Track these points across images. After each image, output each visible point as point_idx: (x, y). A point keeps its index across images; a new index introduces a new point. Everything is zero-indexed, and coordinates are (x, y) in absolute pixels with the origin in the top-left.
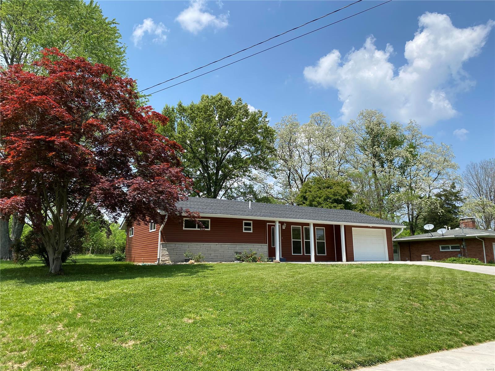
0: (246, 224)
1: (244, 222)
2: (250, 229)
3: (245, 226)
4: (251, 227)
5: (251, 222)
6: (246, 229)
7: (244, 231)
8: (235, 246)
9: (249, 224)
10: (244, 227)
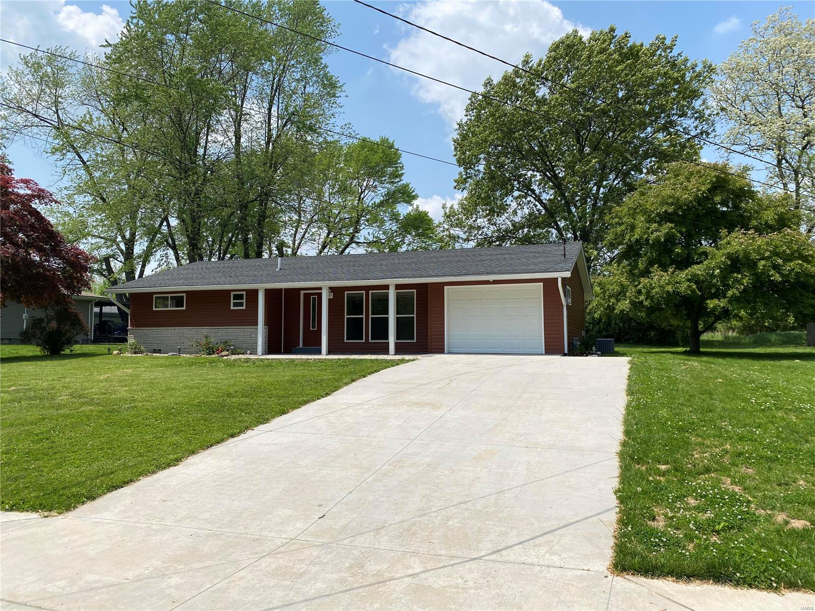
0: (236, 297)
1: (232, 293)
2: (241, 304)
3: (234, 300)
4: (244, 301)
5: (244, 293)
6: (235, 305)
7: (232, 308)
8: (217, 330)
9: (240, 297)
10: (232, 301)
